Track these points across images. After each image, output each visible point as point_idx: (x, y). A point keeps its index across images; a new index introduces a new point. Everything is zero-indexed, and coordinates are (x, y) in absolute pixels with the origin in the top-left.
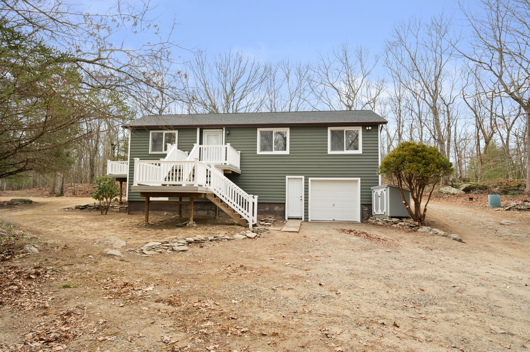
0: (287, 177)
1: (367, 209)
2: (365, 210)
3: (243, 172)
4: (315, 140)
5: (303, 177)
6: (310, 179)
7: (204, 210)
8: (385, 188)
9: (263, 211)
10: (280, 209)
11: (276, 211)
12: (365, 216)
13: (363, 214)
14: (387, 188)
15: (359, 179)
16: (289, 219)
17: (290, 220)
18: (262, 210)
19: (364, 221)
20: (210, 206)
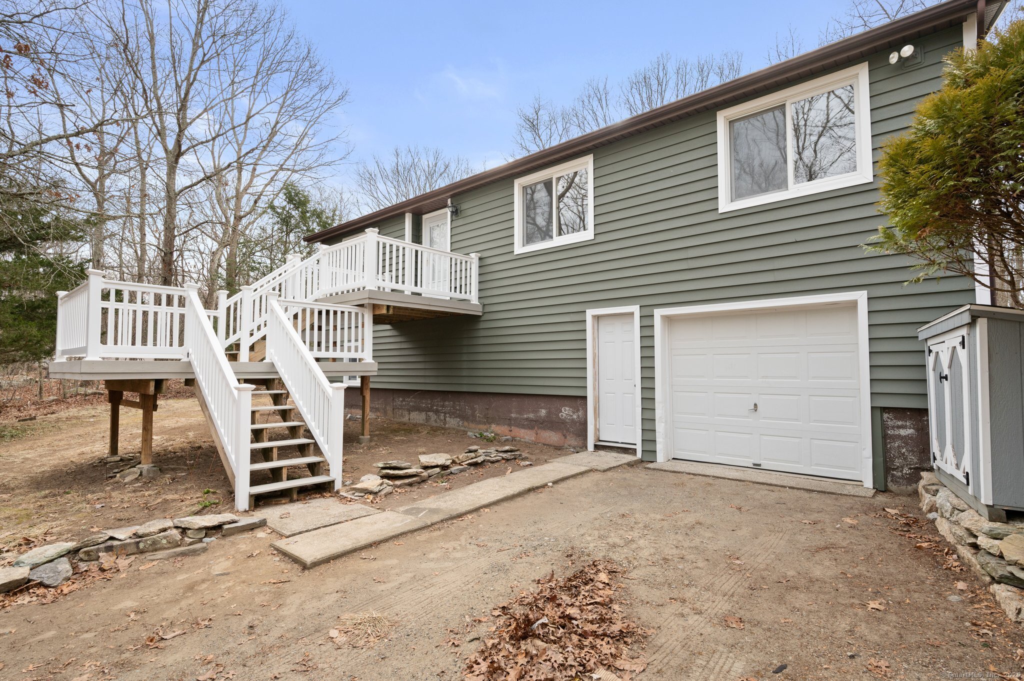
0: (590, 313)
1: (910, 431)
2: (900, 437)
3: (488, 309)
4: (672, 172)
5: (635, 309)
6: (658, 313)
7: (419, 409)
8: (964, 332)
9: (532, 420)
10: (575, 417)
11: (563, 422)
12: (898, 462)
13: (886, 451)
14: (972, 324)
15: (861, 297)
16: (597, 447)
17: (602, 453)
18: (531, 416)
19: (892, 486)
20: (429, 402)
